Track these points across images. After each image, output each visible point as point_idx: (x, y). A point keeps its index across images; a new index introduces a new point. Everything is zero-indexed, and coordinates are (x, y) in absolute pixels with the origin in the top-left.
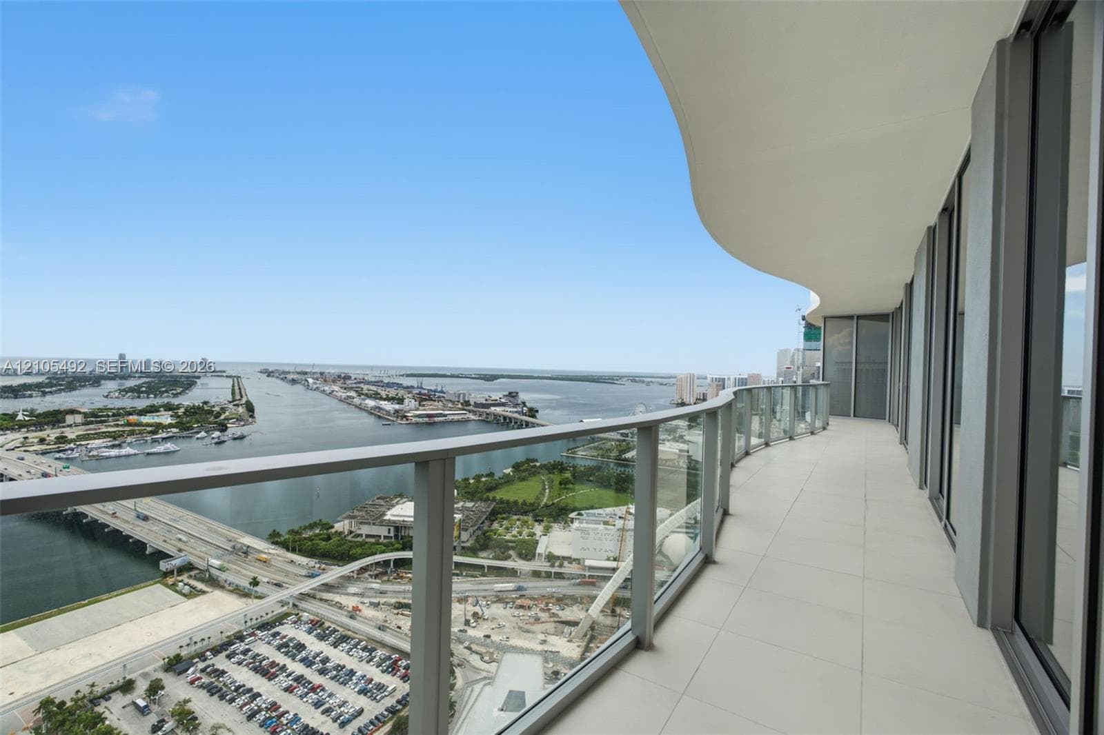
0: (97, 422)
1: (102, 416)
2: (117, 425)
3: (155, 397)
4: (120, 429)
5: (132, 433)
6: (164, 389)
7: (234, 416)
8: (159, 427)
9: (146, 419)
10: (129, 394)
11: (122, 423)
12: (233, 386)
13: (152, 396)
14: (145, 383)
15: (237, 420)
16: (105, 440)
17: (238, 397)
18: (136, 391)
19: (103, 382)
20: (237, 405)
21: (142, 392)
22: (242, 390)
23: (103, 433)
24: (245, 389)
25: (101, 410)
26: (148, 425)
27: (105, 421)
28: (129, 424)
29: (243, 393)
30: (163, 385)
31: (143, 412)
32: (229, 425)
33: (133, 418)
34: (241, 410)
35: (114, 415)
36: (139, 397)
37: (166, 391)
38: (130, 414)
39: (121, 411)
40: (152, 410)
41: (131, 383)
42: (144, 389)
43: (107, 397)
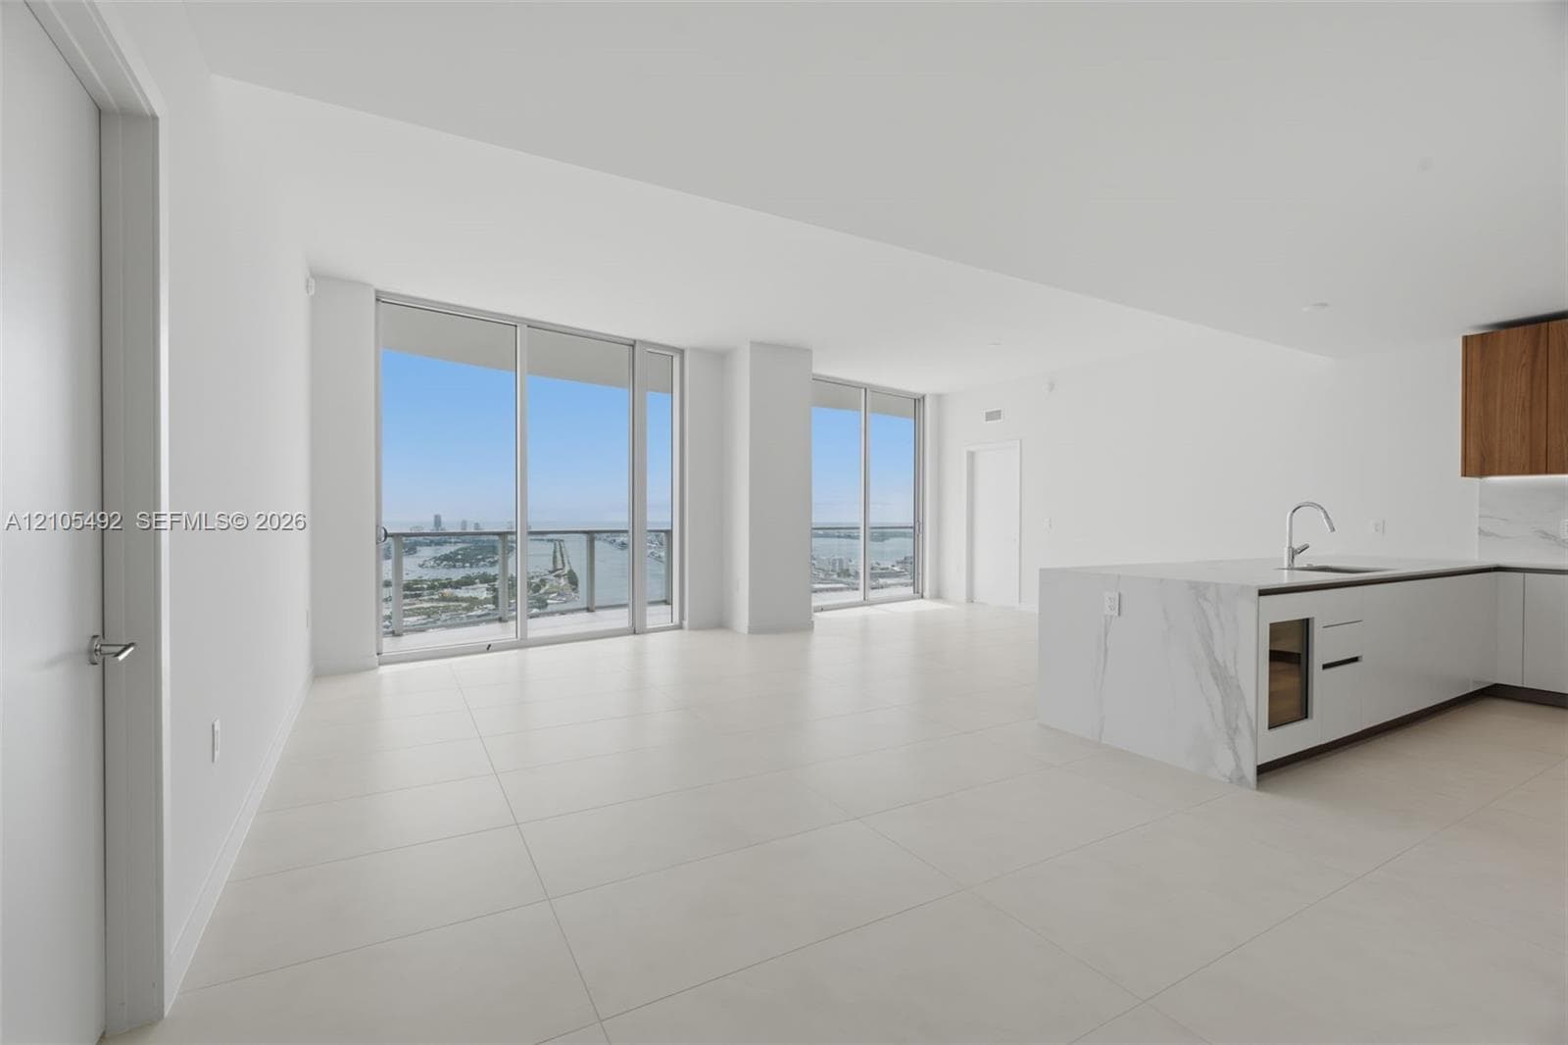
0: (412, 596)
1: (418, 589)
2: (432, 600)
3: (471, 567)
4: (435, 604)
5: (446, 610)
6: (480, 557)
7: (555, 590)
8: (474, 602)
9: (462, 593)
10: (445, 563)
11: (437, 597)
12: (555, 552)
13: (468, 565)
14: (461, 549)
15: (559, 595)
16: (419, 617)
17: (560, 566)
18: (450, 560)
19: (418, 548)
20: (558, 576)
21: (458, 560)
22: (565, 558)
23: (418, 609)
24: (568, 556)
25: (416, 582)
26: (463, 600)
27: (420, 595)
28: (443, 599)
29: (566, 562)
30: (477, 552)
31: (458, 585)
32: (549, 601)
33: (447, 591)
34: (563, 582)
35: (429, 588)
36: (454, 566)
37: (483, 559)
38: (445, 586)
39: (436, 583)
40: (467, 582)
41: (447, 549)
42: (460, 557)
43: (421, 566)
